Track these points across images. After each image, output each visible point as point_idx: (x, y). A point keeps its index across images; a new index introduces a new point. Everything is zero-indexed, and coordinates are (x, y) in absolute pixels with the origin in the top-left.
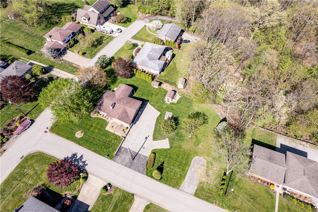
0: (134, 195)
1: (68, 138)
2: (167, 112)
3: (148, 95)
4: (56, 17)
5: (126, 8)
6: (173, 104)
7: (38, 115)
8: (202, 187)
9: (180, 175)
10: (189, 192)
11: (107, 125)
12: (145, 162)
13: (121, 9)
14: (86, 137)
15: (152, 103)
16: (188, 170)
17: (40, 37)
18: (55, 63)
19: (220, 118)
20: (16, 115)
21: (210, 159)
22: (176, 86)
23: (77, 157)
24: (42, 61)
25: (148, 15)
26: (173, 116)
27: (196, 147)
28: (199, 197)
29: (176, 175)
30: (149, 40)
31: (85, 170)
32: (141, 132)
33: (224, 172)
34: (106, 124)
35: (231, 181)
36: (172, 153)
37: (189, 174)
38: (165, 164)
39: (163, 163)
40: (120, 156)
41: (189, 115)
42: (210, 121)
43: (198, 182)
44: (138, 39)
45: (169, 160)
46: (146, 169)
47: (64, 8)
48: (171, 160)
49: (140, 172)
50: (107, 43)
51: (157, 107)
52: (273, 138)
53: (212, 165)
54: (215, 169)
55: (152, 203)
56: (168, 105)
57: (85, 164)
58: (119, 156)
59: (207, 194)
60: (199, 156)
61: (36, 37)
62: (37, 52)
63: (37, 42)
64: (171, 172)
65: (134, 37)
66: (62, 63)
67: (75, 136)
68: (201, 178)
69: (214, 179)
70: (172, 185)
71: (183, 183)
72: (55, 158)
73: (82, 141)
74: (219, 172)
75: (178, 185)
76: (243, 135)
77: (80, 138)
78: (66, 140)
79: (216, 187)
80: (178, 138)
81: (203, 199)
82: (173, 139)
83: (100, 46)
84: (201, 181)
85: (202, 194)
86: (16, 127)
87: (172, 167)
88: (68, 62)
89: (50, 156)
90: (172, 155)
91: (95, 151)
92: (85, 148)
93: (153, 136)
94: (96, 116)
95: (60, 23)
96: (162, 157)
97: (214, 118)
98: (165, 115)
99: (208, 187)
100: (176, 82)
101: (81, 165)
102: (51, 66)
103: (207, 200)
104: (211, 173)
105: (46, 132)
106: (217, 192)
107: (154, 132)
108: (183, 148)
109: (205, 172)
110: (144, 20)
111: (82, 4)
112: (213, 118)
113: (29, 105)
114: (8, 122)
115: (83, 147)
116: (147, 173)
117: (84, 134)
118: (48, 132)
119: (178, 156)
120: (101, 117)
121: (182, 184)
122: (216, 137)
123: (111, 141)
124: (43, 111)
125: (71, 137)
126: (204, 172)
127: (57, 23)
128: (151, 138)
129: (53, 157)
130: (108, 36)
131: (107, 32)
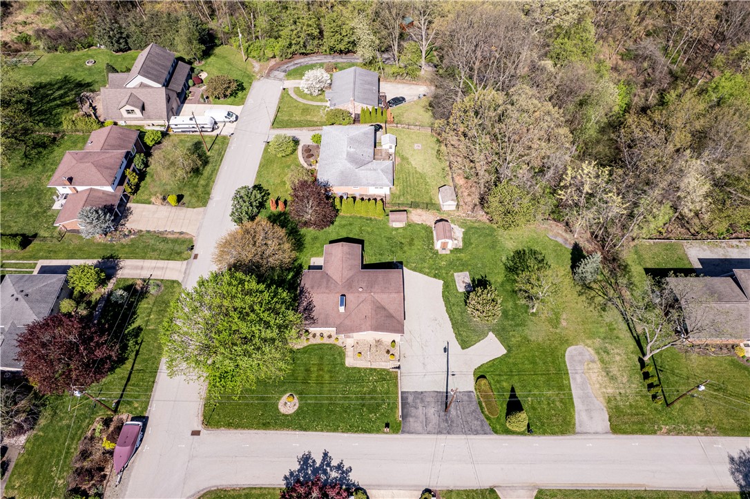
0: (495, 489)
1: (266, 426)
2: (455, 274)
3: (393, 249)
4: (41, 124)
5: (212, 57)
6: (456, 250)
7: (149, 397)
8: (617, 408)
9: (561, 401)
10: (599, 429)
11: (345, 355)
12: (474, 406)
13: (203, 62)
14: (310, 404)
15: (414, 265)
16: (570, 385)
17: (27, 189)
18: (114, 246)
19: (566, 248)
20: (87, 421)
21: (598, 342)
22: (439, 209)
23: (314, 461)
24: (75, 253)
25: (272, 62)
26: (474, 279)
27: (556, 328)
28: (625, 432)
29: (552, 405)
30: (315, 119)
31: (354, 484)
32: (427, 341)
33: (637, 359)
34: (339, 353)
35: (660, 370)
36: (519, 361)
37: (576, 392)
38: (519, 390)
39: (513, 390)
40: (413, 414)
41: (504, 264)
42: (551, 260)
43: (604, 401)
44: (287, 125)
45: (520, 379)
46: (485, 420)
47: (48, 96)
48: (525, 377)
49: (477, 433)
50: (221, 155)
51: (427, 270)
52: (680, 252)
53: (608, 353)
54: (618, 358)
55: (542, 490)
56: (448, 256)
57: (344, 469)
58: (412, 416)
59: (635, 419)
60: (573, 345)
61: (16, 193)
62: (42, 233)
63: (25, 207)
64: (539, 403)
65: (277, 123)
66: (132, 240)
67: (279, 412)
68: (604, 390)
69: (628, 381)
70: (557, 430)
71: (576, 416)
72: (261, 488)
73: (304, 418)
74: (629, 361)
75: (569, 425)
76: (623, 267)
77: (297, 413)
78: (261, 432)
79: (642, 396)
80: (510, 322)
81: (633, 432)
82: (503, 329)
83: (209, 168)
84: (606, 395)
85: (626, 423)
86: (103, 453)
87: (536, 392)
88: (148, 232)
89: (244, 489)
90: (519, 365)
91: (351, 429)
92: (322, 431)
93: (457, 338)
94: (305, 344)
95: (62, 137)
96: (502, 378)
97: (555, 251)
98: (455, 281)
99: (628, 403)
100: (431, 199)
101: (336, 478)
102: (108, 258)
103: (642, 432)
104: (614, 370)
105: (196, 433)
106: (649, 405)
107: (454, 330)
108: (534, 341)
109: (605, 374)
110: (272, 75)
111: (91, 74)
112: (554, 254)
113: (110, 382)
114: (75, 449)
115: (316, 430)
116: (493, 428)
117: (301, 399)
118: (204, 432)
119: (534, 363)
120: (318, 341)
121: (576, 418)
122: (583, 291)
123: (374, 391)
124: (154, 382)
125: (270, 420)
126: (602, 376)
127: (55, 139)
128: (455, 346)
129: (255, 488)
130: (210, 137)
131: (203, 127)
